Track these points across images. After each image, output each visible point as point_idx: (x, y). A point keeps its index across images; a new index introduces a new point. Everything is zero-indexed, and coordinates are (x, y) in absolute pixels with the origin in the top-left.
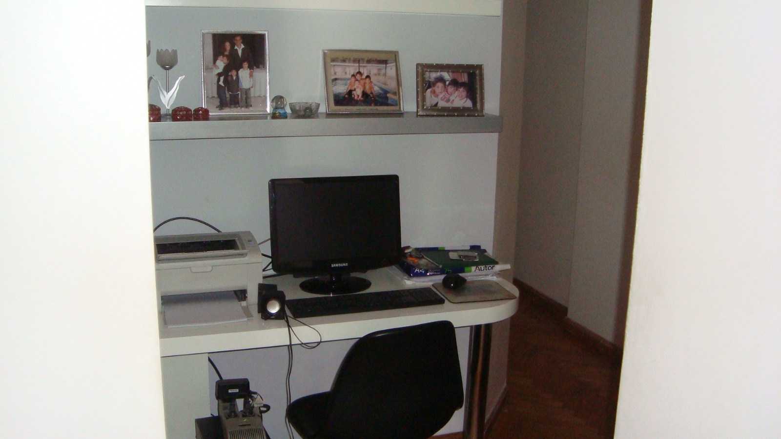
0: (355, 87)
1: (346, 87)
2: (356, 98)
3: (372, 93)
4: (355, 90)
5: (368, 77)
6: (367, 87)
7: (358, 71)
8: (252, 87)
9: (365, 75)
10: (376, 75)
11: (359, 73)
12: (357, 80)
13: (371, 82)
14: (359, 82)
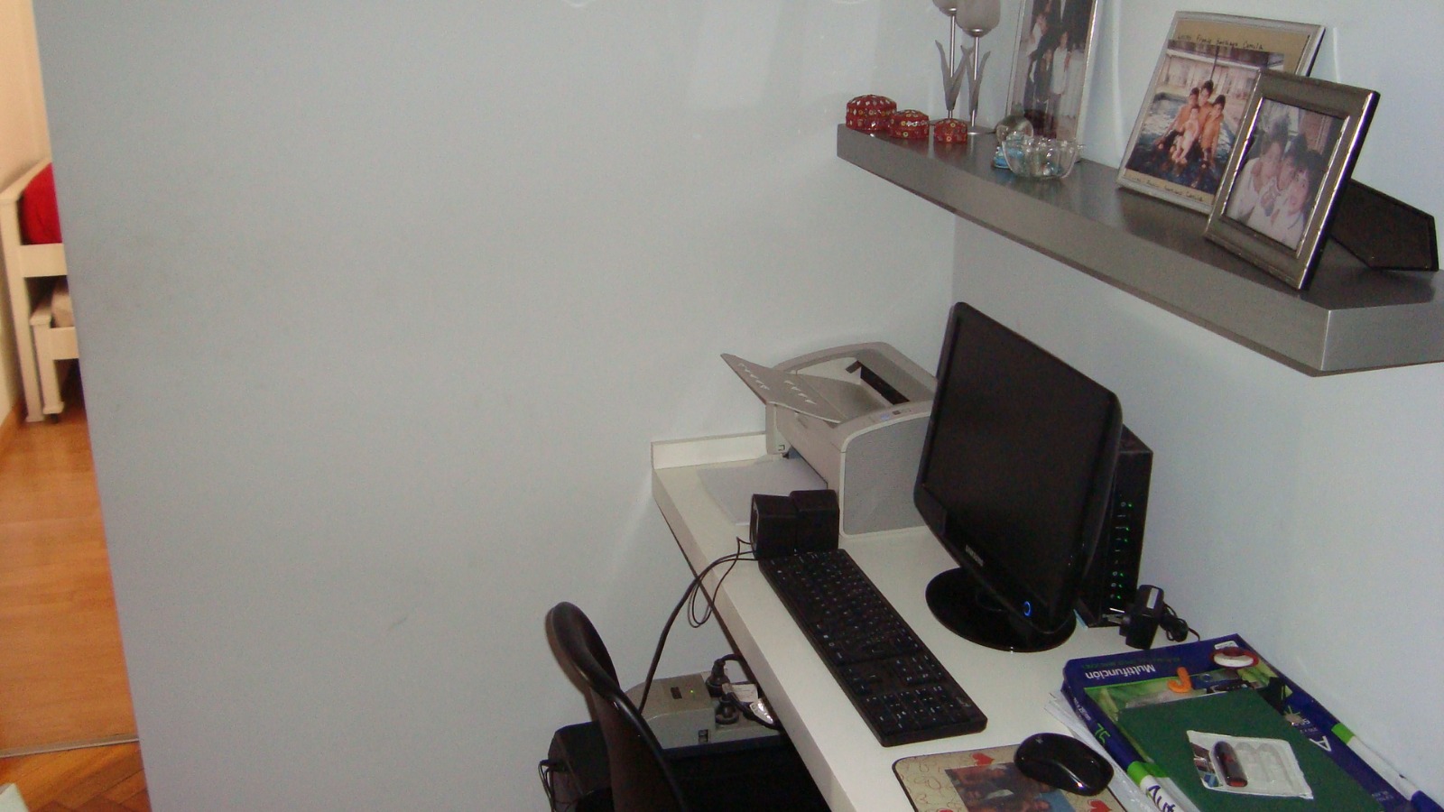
0: (1187, 124)
1: (1172, 121)
2: (1174, 157)
3: (1209, 150)
4: (1182, 134)
5: (1221, 100)
6: (1207, 131)
7: (1208, 79)
8: (1063, 93)
9: (1218, 92)
10: (1238, 96)
11: (1209, 86)
12: (1197, 106)
13: (1221, 116)
14: (1199, 111)
